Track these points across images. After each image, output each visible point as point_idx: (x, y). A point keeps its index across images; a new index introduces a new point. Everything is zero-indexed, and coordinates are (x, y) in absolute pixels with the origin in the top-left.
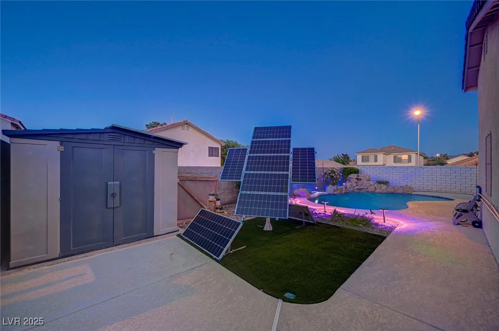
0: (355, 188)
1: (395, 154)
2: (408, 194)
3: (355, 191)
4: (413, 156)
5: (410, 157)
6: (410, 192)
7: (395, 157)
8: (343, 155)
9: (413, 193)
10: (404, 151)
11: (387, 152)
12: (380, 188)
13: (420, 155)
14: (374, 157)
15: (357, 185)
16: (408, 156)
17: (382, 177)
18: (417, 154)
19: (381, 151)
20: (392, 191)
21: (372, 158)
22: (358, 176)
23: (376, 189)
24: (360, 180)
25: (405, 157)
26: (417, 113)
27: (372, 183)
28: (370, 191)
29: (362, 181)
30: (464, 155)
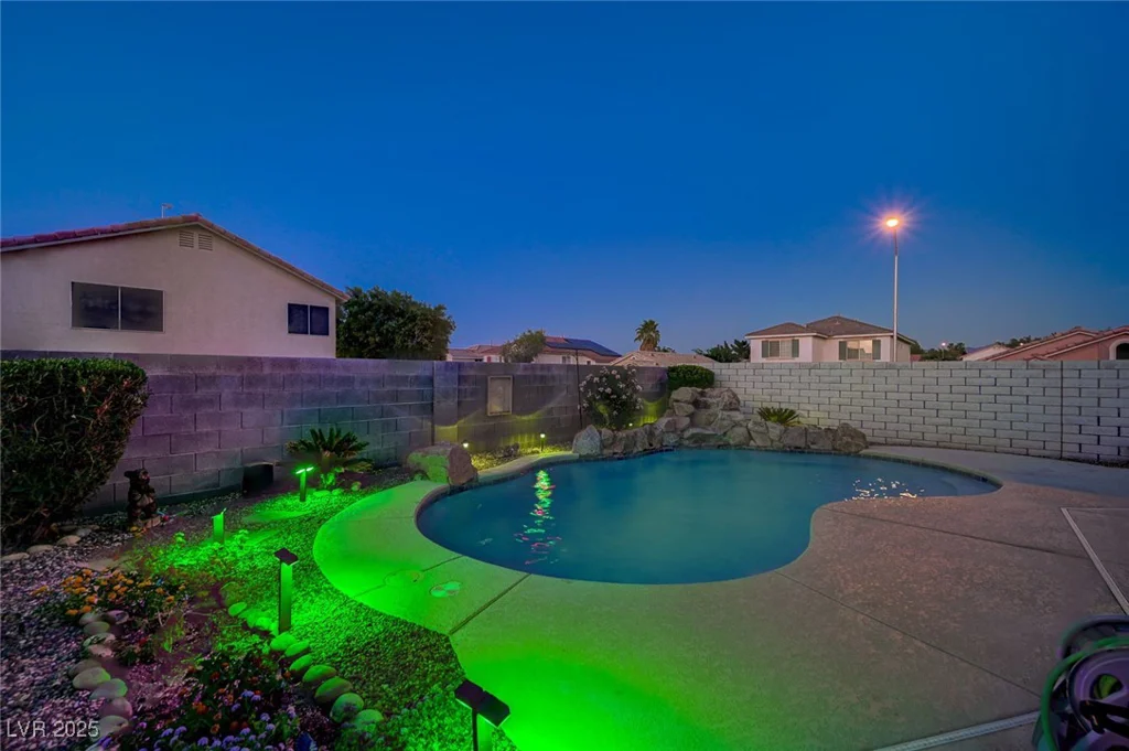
0: (687, 434)
1: (842, 338)
2: (848, 454)
3: (686, 442)
4: (886, 343)
5: (877, 344)
6: (853, 449)
7: (842, 345)
8: (736, 342)
9: (864, 452)
10: (862, 329)
11: (822, 332)
12: (764, 434)
13: (898, 338)
14: (790, 344)
15: (692, 424)
16: (874, 342)
17: (779, 399)
18: (892, 337)
19: (809, 328)
20: (801, 443)
21: (786, 346)
22: (702, 394)
23: (751, 438)
24: (707, 406)
25: (867, 345)
26: (892, 223)
27: (738, 416)
28: (732, 442)
29: (711, 411)
30: (999, 344)
